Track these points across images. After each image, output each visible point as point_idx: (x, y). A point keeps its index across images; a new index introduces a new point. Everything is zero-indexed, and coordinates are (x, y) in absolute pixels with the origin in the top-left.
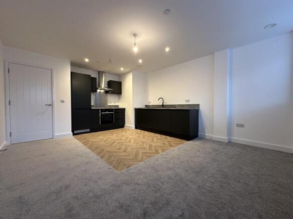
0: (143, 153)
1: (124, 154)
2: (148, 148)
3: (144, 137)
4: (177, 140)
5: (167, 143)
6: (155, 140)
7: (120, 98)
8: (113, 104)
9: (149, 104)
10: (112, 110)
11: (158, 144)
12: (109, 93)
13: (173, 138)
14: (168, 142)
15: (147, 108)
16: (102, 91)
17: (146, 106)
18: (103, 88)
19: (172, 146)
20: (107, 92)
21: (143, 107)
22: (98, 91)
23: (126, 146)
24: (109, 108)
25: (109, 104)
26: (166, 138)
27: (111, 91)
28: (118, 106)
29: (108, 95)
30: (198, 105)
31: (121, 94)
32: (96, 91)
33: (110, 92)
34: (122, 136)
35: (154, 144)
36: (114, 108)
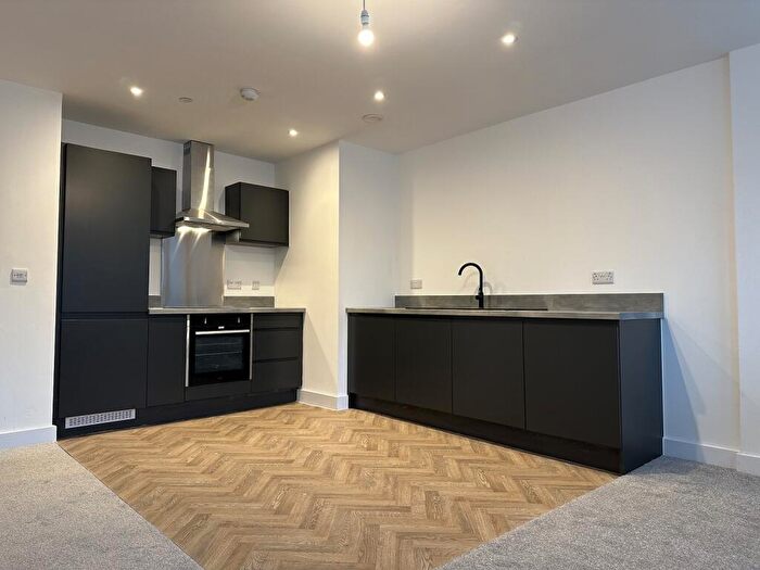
0: (401, 536)
1: (305, 538)
2: (419, 509)
3: (394, 454)
4: (561, 468)
5: (509, 485)
6: (452, 468)
7: (279, 263)
8: (247, 291)
9: (416, 293)
10: (243, 319)
11: (468, 490)
12: (234, 243)
13: (539, 460)
14: (515, 479)
15: (402, 311)
16: (200, 231)
17: (399, 300)
18: (201, 216)
19: (539, 502)
20: (220, 236)
21: (388, 306)
22: (183, 230)
23: (315, 497)
24: (230, 309)
25: (228, 293)
26: (504, 459)
27: (239, 229)
28: (271, 300)
29: (226, 248)
30: (658, 299)
31: (286, 244)
32: (172, 233)
33: (238, 236)
34: (293, 445)
35: (448, 490)
36: (252, 310)
